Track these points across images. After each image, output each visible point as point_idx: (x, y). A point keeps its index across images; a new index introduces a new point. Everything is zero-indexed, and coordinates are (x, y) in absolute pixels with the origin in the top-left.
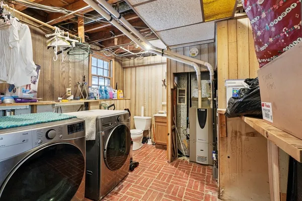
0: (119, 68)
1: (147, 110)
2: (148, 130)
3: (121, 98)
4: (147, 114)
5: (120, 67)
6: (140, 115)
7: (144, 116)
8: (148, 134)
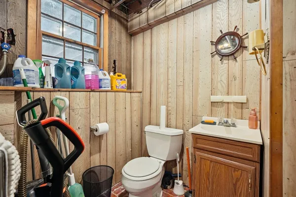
0: (120, 33)
1: (173, 113)
2: (175, 160)
3: (120, 89)
4: (173, 122)
5: (123, 31)
6: (158, 124)
7: (168, 126)
8: (176, 165)
